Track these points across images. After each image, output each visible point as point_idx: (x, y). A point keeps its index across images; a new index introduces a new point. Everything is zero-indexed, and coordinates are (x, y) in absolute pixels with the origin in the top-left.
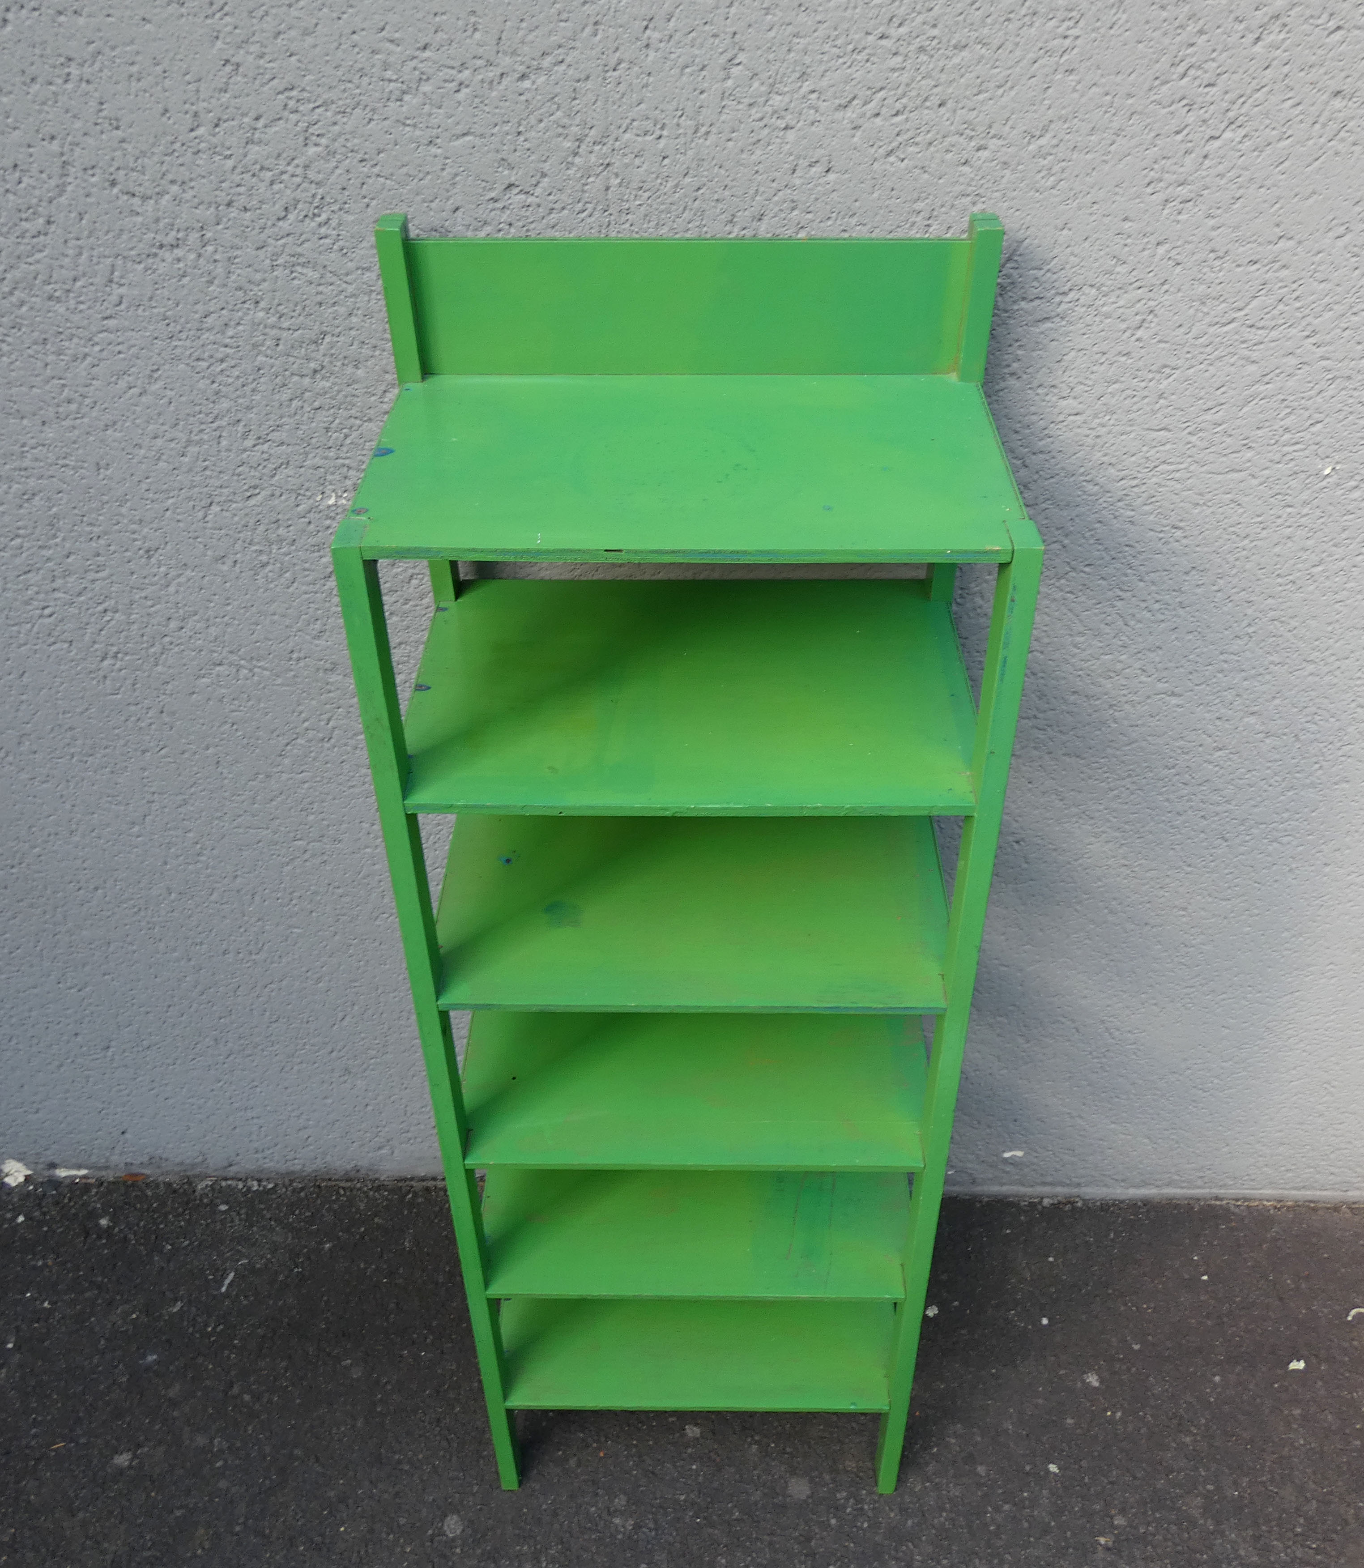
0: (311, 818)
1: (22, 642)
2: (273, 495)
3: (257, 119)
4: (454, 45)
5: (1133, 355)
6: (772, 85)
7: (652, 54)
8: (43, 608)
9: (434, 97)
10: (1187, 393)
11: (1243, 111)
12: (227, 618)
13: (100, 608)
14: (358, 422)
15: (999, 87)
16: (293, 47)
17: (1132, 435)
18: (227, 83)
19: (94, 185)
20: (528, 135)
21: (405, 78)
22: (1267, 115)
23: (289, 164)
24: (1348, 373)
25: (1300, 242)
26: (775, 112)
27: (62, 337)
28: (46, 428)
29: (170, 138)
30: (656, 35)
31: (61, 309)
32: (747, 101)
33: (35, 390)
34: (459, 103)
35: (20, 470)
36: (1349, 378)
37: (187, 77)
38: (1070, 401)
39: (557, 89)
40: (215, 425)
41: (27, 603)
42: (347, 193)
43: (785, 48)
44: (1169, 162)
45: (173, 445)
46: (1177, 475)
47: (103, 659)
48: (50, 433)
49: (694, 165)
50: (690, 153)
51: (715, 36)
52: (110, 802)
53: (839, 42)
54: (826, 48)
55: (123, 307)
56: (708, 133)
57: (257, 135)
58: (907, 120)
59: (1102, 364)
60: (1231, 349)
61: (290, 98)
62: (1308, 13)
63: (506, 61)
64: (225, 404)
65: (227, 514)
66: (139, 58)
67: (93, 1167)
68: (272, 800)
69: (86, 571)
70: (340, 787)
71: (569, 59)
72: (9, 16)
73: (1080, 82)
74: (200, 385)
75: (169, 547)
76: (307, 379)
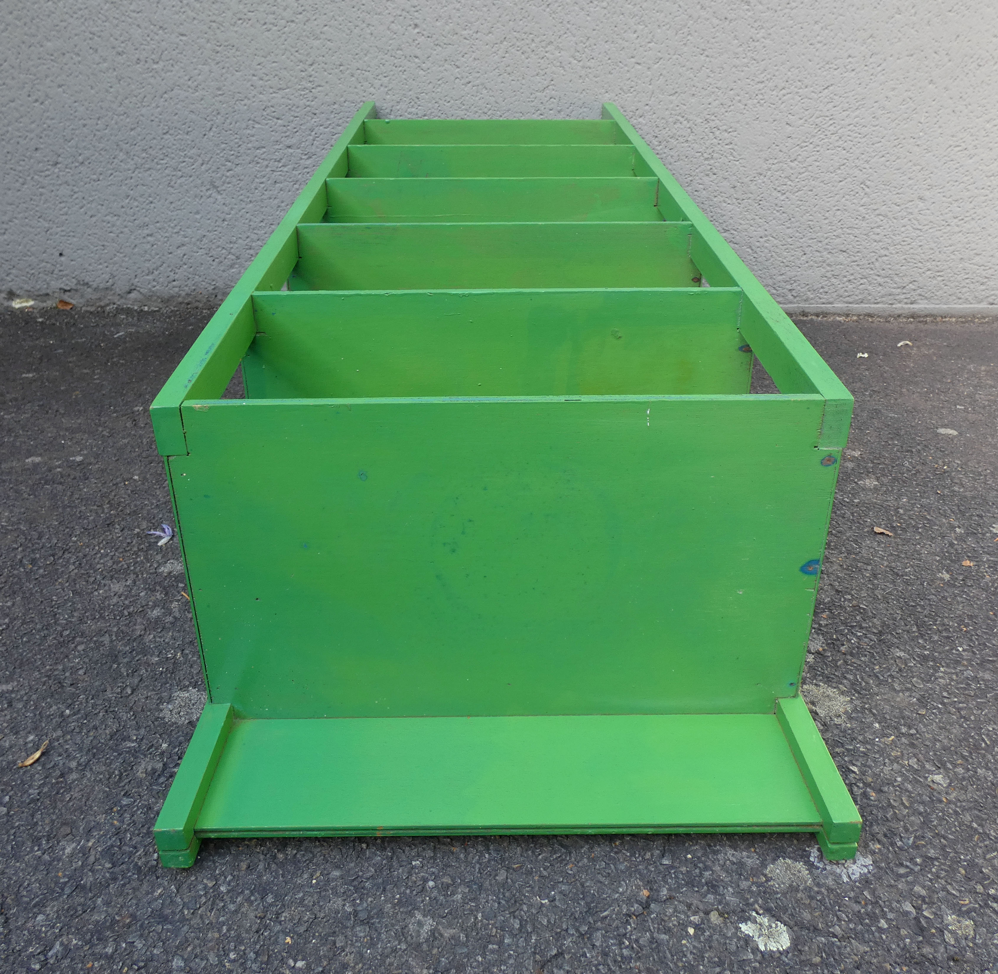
67: (38, 296)
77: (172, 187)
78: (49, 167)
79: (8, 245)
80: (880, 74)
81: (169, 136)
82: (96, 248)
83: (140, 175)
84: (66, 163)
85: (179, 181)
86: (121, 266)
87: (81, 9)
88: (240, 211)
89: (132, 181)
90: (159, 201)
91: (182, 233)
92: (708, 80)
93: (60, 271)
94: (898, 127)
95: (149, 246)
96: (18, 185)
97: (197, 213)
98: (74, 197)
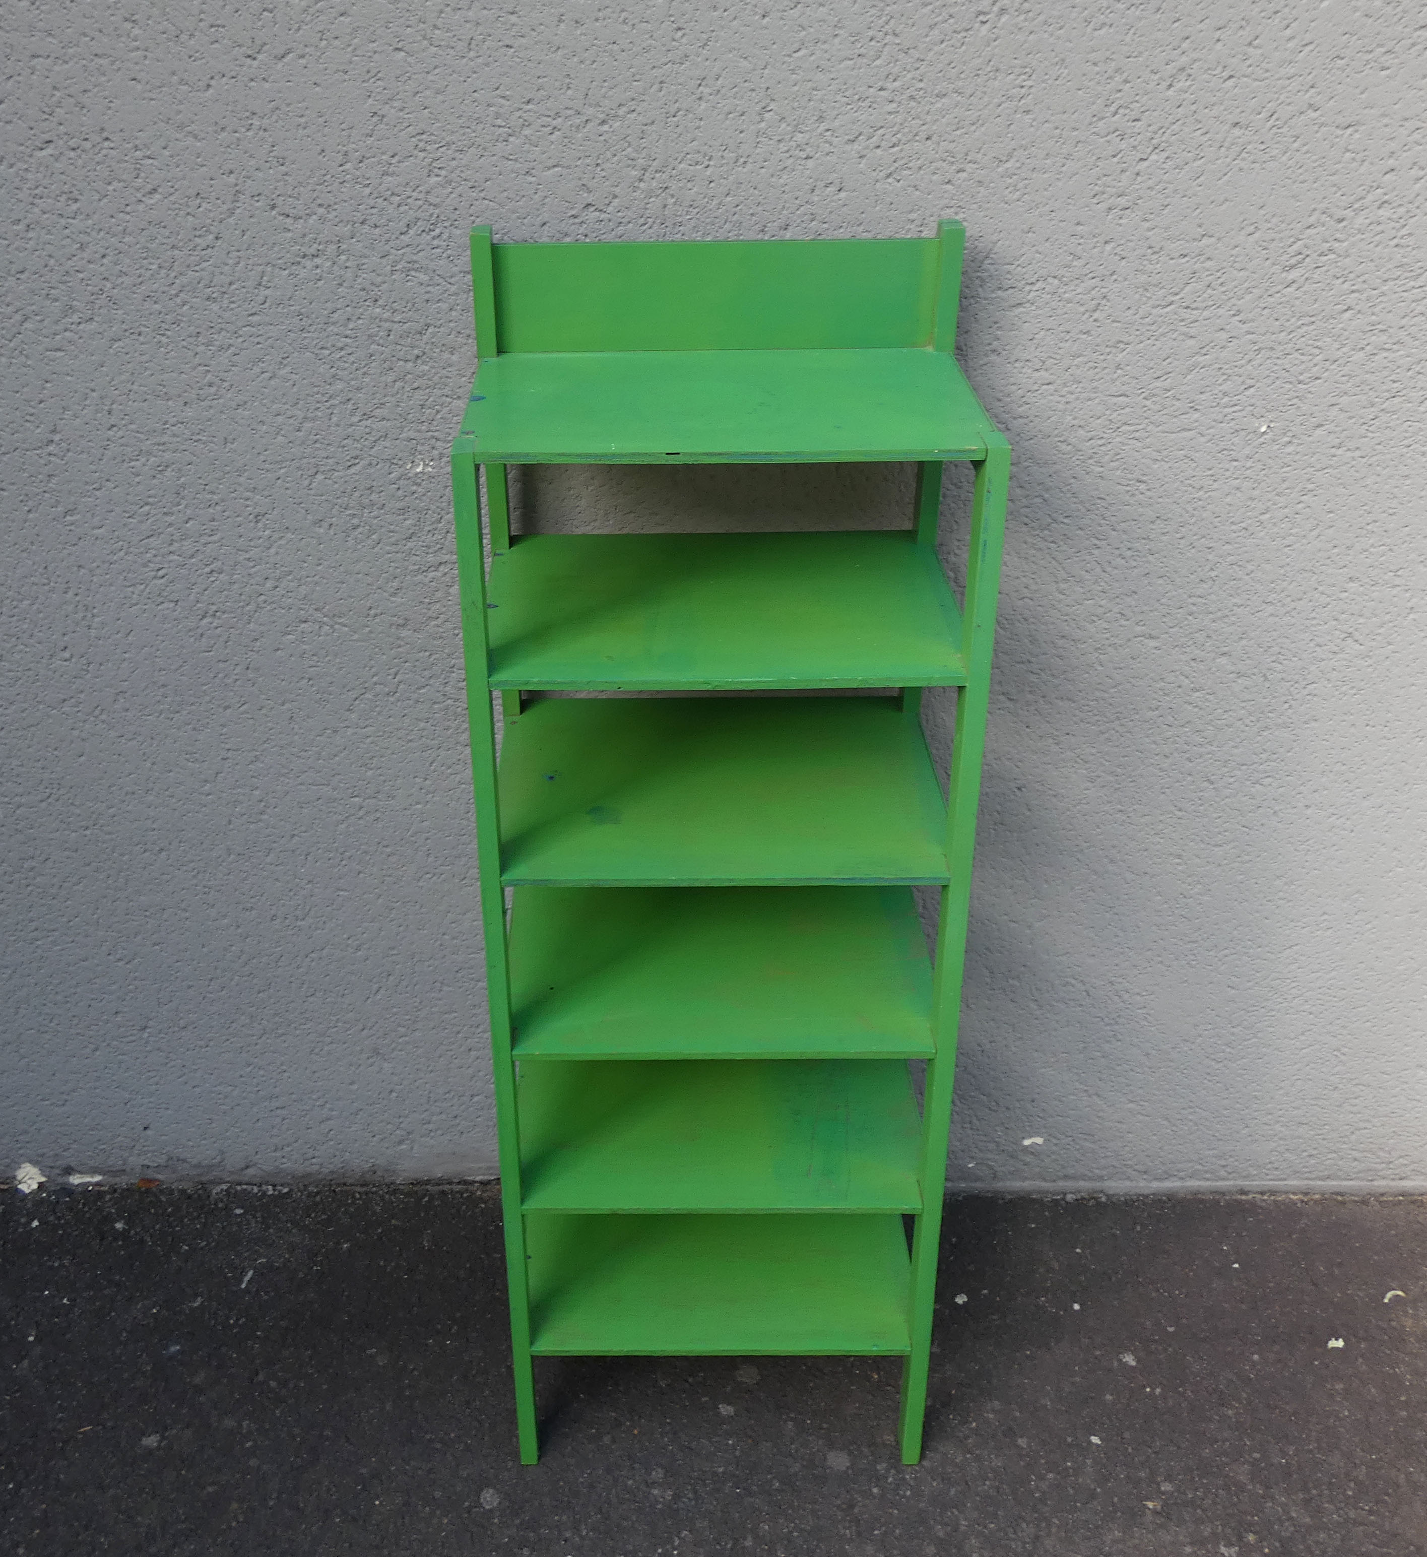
0: (370, 773)
1: (134, 602)
2: (370, 464)
3: (393, 157)
4: (552, 100)
5: (1092, 332)
6: (796, 126)
7: (704, 104)
8: (158, 570)
9: (533, 138)
10: (1139, 364)
11: (1164, 139)
12: (317, 577)
13: (208, 569)
14: (449, 400)
15: (973, 124)
16: (428, 103)
17: (1097, 401)
18: (373, 130)
19: (257, 209)
20: (604, 166)
21: (512, 124)
22: (1182, 141)
23: (414, 191)
24: (1271, 344)
25: (1219, 239)
26: (798, 146)
27: (213, 330)
28: (187, 409)
29: (324, 172)
31: (215, 307)
32: (777, 137)
33: (183, 375)
34: (552, 142)
35: (159, 445)
36: (1272, 349)
37: (343, 126)
38: (1042, 373)
39: (630, 131)
40: (328, 404)
41: (145, 565)
42: (458, 212)
43: (806, 99)
44: (1110, 178)
45: (291, 421)
46: (1137, 435)
47: (204, 617)
48: (189, 412)
49: (734, 188)
50: (731, 178)
51: (753, 90)
52: (187, 760)
53: (847, 94)
54: (838, 98)
55: (267, 305)
56: (745, 162)
57: (391, 169)
58: (901, 150)
59: (1067, 341)
60: (1171, 327)
61: (420, 140)
62: (1206, 66)
63: (591, 111)
64: (340, 386)
65: (330, 482)
66: (307, 112)
67: (108, 1171)
68: (335, 756)
69: (201, 535)
70: (400, 742)
71: (639, 109)
72: (213, 82)
73: (1034, 120)
74: (321, 370)
75: (275, 513)
76: (410, 364)
77: (317, 1054)
78: (135, 1032)
79: (68, 1117)
82: (199, 1122)
83: (269, 1041)
84: (160, 1027)
86: (235, 1142)
87: (193, 861)
89: (257, 1047)
90: (296, 1070)
91: (328, 1106)
93: (144, 1146)
95: (278, 1120)
96: (87, 1051)
97: (353, 1083)
98: (169, 1065)
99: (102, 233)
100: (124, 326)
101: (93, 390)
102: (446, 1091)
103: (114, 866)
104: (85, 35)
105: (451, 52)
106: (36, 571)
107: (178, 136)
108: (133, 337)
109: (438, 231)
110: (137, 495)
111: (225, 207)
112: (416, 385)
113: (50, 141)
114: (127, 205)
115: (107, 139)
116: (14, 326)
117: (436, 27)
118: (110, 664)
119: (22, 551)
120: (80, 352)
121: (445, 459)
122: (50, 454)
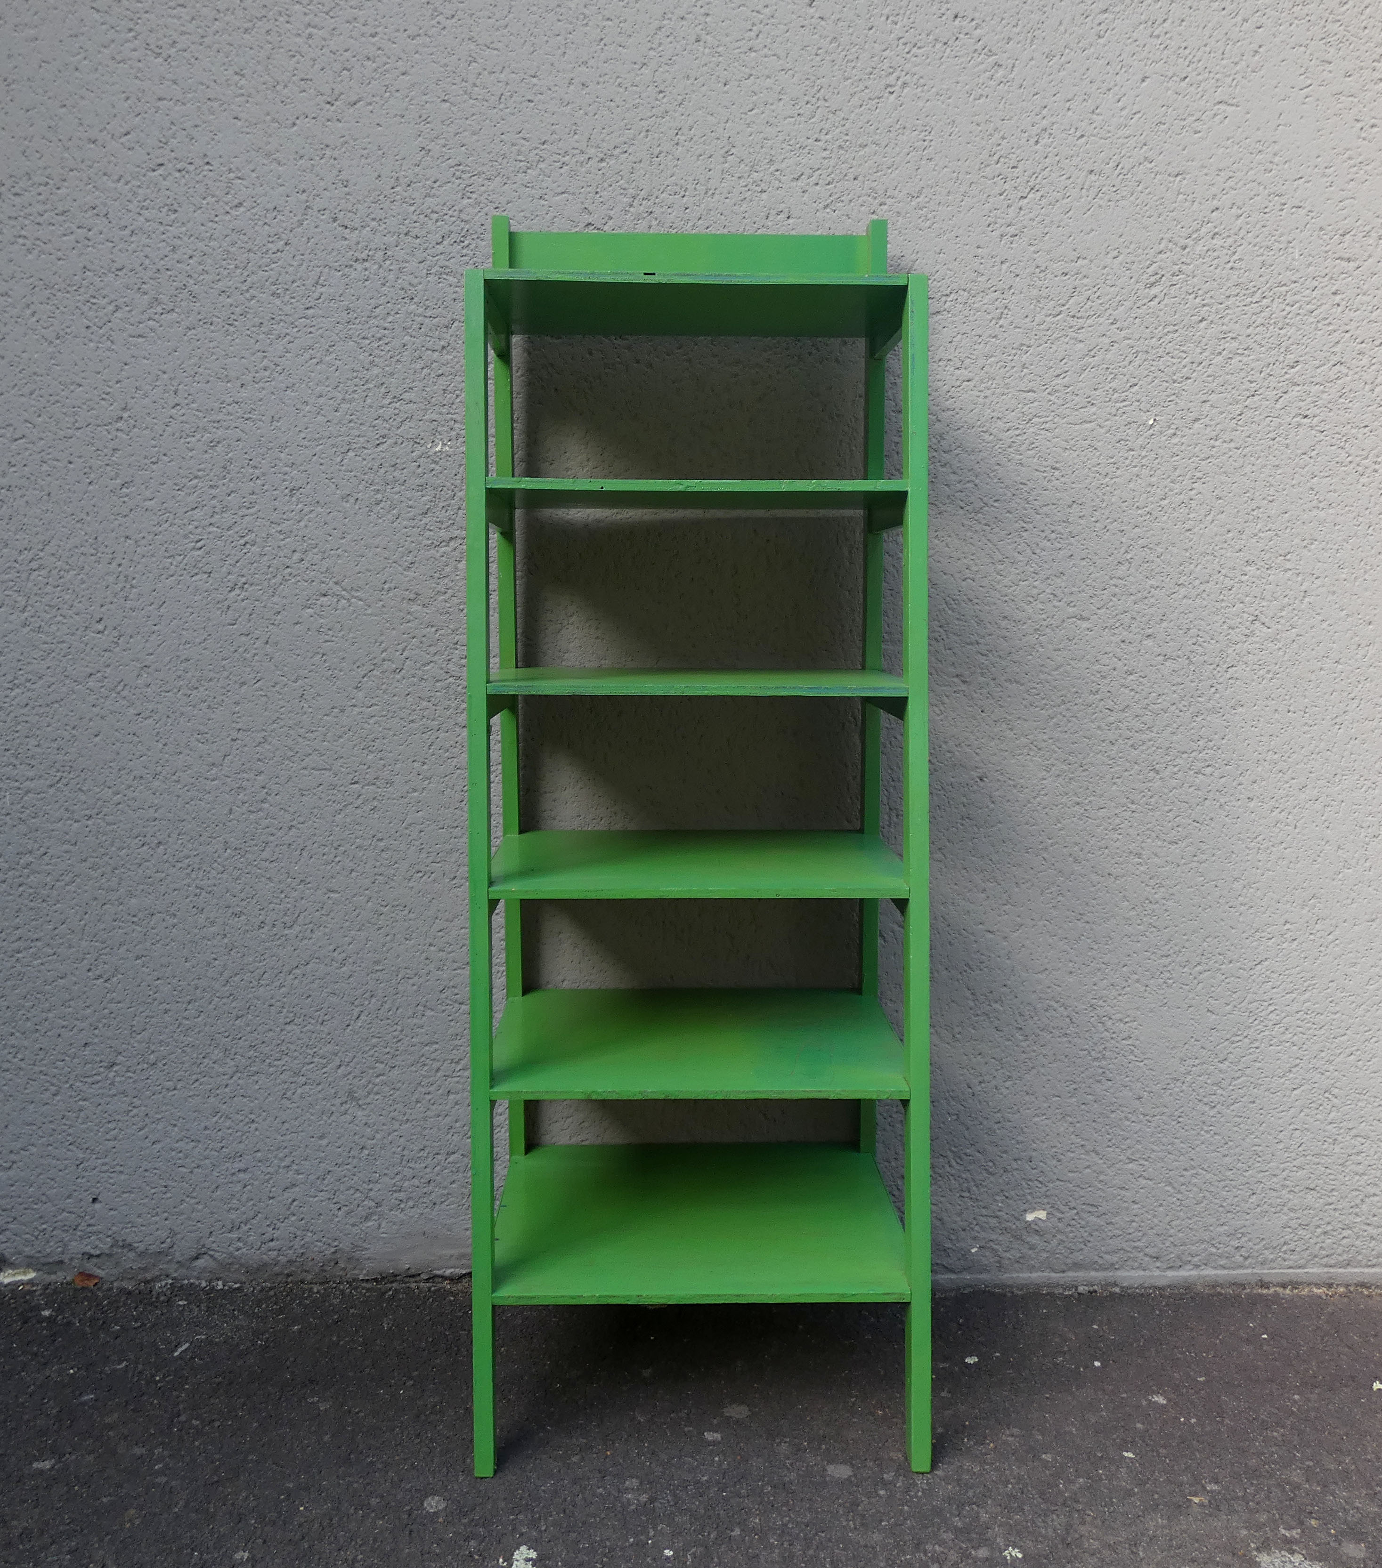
1: (171, 573)
2: (396, 443)
3: (435, 182)
4: (562, 142)
6: (752, 167)
7: (680, 148)
8: (197, 542)
9: (546, 170)
10: (1041, 364)
11: (1037, 182)
12: (340, 550)
13: (242, 541)
15: (889, 168)
16: (464, 142)
17: (1009, 396)
18: (420, 161)
19: (322, 221)
20: (602, 194)
21: (530, 159)
22: (1051, 184)
23: (449, 209)
24: (1145, 349)
25: (1091, 261)
26: (755, 182)
27: (274, 322)
28: (242, 389)
29: (378, 193)
30: (683, 138)
31: (278, 302)
32: (737, 175)
33: (243, 360)
34: (561, 174)
35: (214, 422)
36: (1146, 352)
37: (397, 157)
38: (963, 371)
39: (622, 167)
40: (365, 387)
41: (186, 537)
42: (484, 228)
43: (759, 146)
44: (999, 212)
45: (331, 402)
46: (1047, 426)
47: (233, 589)
48: (244, 394)
49: (705, 213)
50: (702, 206)
51: (718, 139)
52: (198, 741)
53: (791, 143)
54: (784, 146)
55: (320, 301)
56: (713, 194)
57: (433, 191)
58: (835, 187)
61: (458, 170)
62: (1062, 128)
63: (592, 151)
64: (376, 371)
65: (360, 458)
66: (369, 146)
67: (44, 1265)
68: (340, 737)
69: (240, 508)
70: (402, 722)
71: (630, 151)
72: (298, 122)
73: (936, 165)
74: (361, 357)
75: (309, 486)
76: (437, 353)
77: (289, 1099)
78: (102, 1070)
79: (12, 1185)
80: (1332, 945)
81: (295, 1027)
82: (153, 1191)
83: (240, 1082)
84: (129, 1063)
85: (299, 1091)
86: (189, 1218)
87: (189, 857)
88: (389, 1134)
89: (227, 1090)
90: (264, 1120)
91: (295, 1167)
92: (1089, 954)
93: (89, 1225)
94: (1368, 1014)
95: (239, 1187)
96: (48, 1094)
97: (322, 1137)
98: (131, 1114)
99: (192, 238)
100: (199, 317)
101: (164, 373)
102: (422, 1147)
103: (111, 861)
104: (202, 84)
105: (485, 103)
106: (87, 541)
107: (265, 162)
108: (205, 326)
109: (466, 242)
110: (189, 469)
111: (296, 219)
112: (440, 372)
113: (162, 165)
114: (216, 216)
115: (208, 163)
116: (106, 315)
117: (475, 85)
118: (139, 637)
119: (78, 521)
120: (159, 338)
121: (461, 440)
122: (118, 430)
